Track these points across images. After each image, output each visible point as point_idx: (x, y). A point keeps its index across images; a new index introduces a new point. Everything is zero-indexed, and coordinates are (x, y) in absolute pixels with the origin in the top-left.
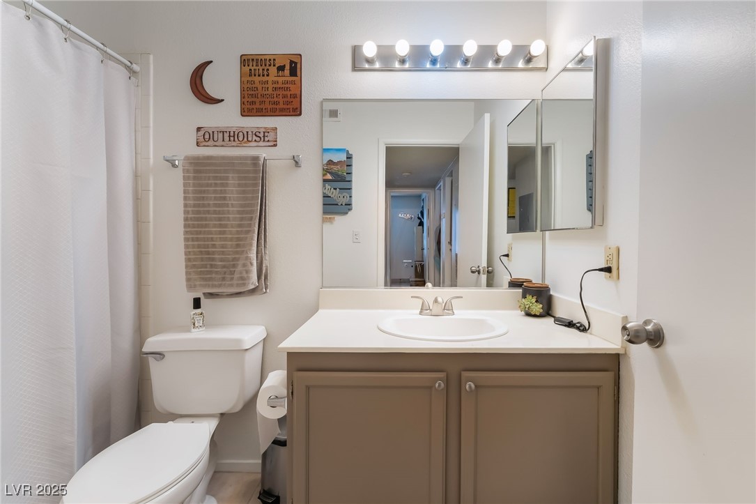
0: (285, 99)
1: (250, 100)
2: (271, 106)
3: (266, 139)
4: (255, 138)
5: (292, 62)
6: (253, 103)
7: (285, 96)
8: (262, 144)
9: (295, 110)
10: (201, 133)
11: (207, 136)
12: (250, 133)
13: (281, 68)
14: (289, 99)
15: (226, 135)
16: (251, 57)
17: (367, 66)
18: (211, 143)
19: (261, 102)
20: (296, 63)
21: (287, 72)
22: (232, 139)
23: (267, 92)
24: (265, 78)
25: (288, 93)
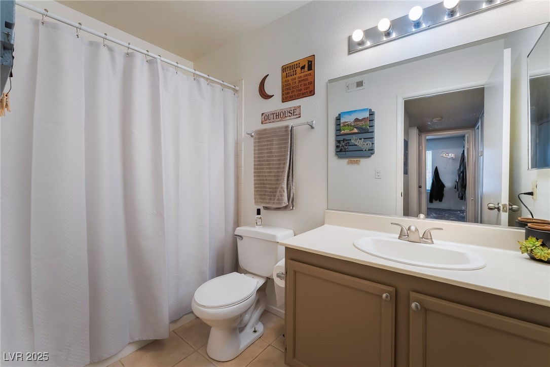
0: (305, 87)
1: (286, 92)
2: (298, 93)
3: (295, 114)
4: (289, 114)
5: (309, 61)
6: (288, 93)
7: (305, 85)
8: (293, 117)
10: (263, 116)
11: (266, 118)
12: (286, 112)
13: (303, 68)
14: (307, 86)
15: (275, 115)
16: (286, 66)
17: (360, 48)
18: (268, 121)
19: (292, 92)
20: (311, 62)
21: (306, 68)
22: (277, 117)
23: (295, 85)
24: (295, 76)
25: (307, 82)
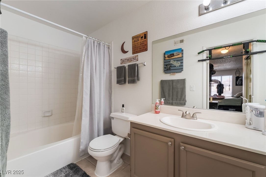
9: (146, 49)
